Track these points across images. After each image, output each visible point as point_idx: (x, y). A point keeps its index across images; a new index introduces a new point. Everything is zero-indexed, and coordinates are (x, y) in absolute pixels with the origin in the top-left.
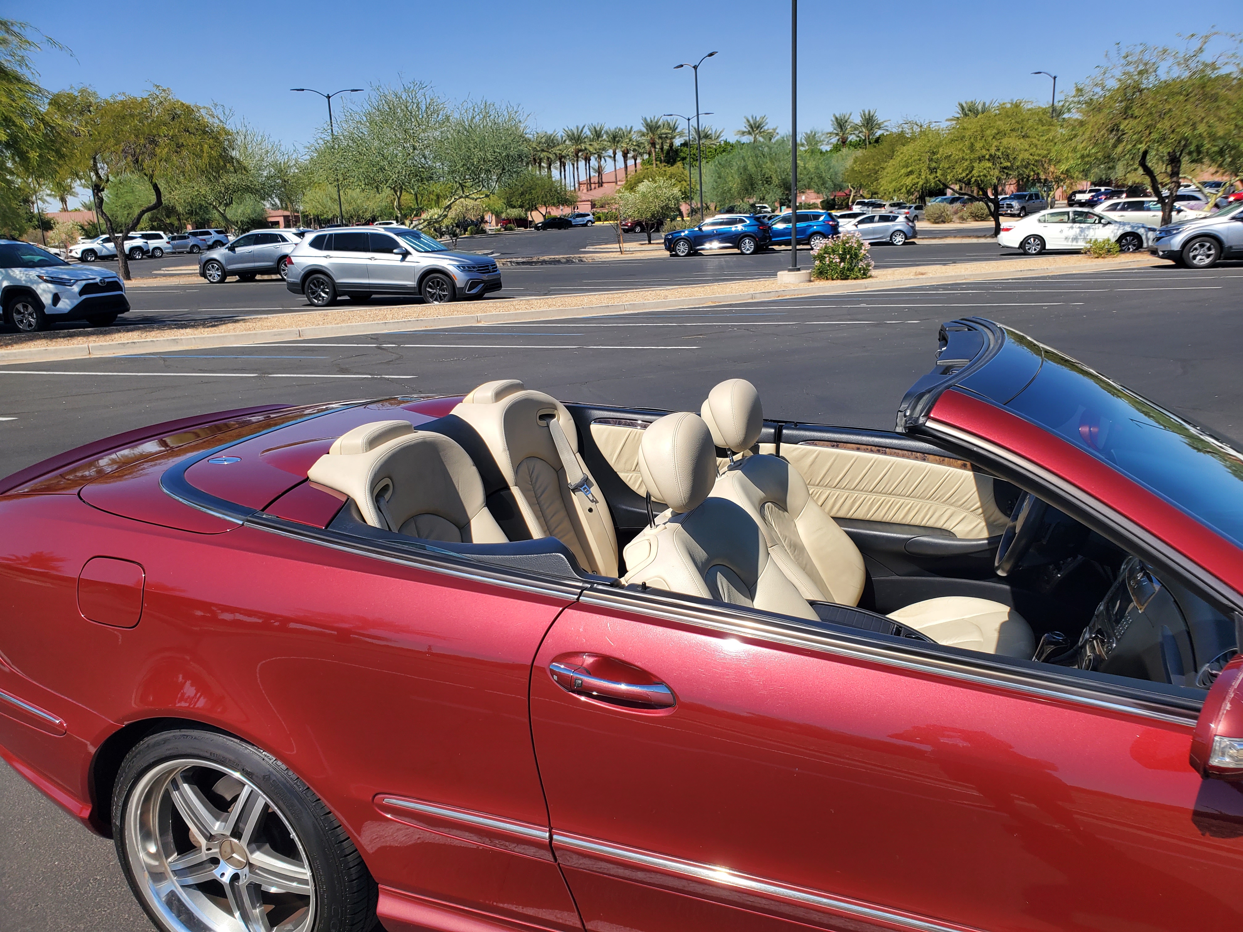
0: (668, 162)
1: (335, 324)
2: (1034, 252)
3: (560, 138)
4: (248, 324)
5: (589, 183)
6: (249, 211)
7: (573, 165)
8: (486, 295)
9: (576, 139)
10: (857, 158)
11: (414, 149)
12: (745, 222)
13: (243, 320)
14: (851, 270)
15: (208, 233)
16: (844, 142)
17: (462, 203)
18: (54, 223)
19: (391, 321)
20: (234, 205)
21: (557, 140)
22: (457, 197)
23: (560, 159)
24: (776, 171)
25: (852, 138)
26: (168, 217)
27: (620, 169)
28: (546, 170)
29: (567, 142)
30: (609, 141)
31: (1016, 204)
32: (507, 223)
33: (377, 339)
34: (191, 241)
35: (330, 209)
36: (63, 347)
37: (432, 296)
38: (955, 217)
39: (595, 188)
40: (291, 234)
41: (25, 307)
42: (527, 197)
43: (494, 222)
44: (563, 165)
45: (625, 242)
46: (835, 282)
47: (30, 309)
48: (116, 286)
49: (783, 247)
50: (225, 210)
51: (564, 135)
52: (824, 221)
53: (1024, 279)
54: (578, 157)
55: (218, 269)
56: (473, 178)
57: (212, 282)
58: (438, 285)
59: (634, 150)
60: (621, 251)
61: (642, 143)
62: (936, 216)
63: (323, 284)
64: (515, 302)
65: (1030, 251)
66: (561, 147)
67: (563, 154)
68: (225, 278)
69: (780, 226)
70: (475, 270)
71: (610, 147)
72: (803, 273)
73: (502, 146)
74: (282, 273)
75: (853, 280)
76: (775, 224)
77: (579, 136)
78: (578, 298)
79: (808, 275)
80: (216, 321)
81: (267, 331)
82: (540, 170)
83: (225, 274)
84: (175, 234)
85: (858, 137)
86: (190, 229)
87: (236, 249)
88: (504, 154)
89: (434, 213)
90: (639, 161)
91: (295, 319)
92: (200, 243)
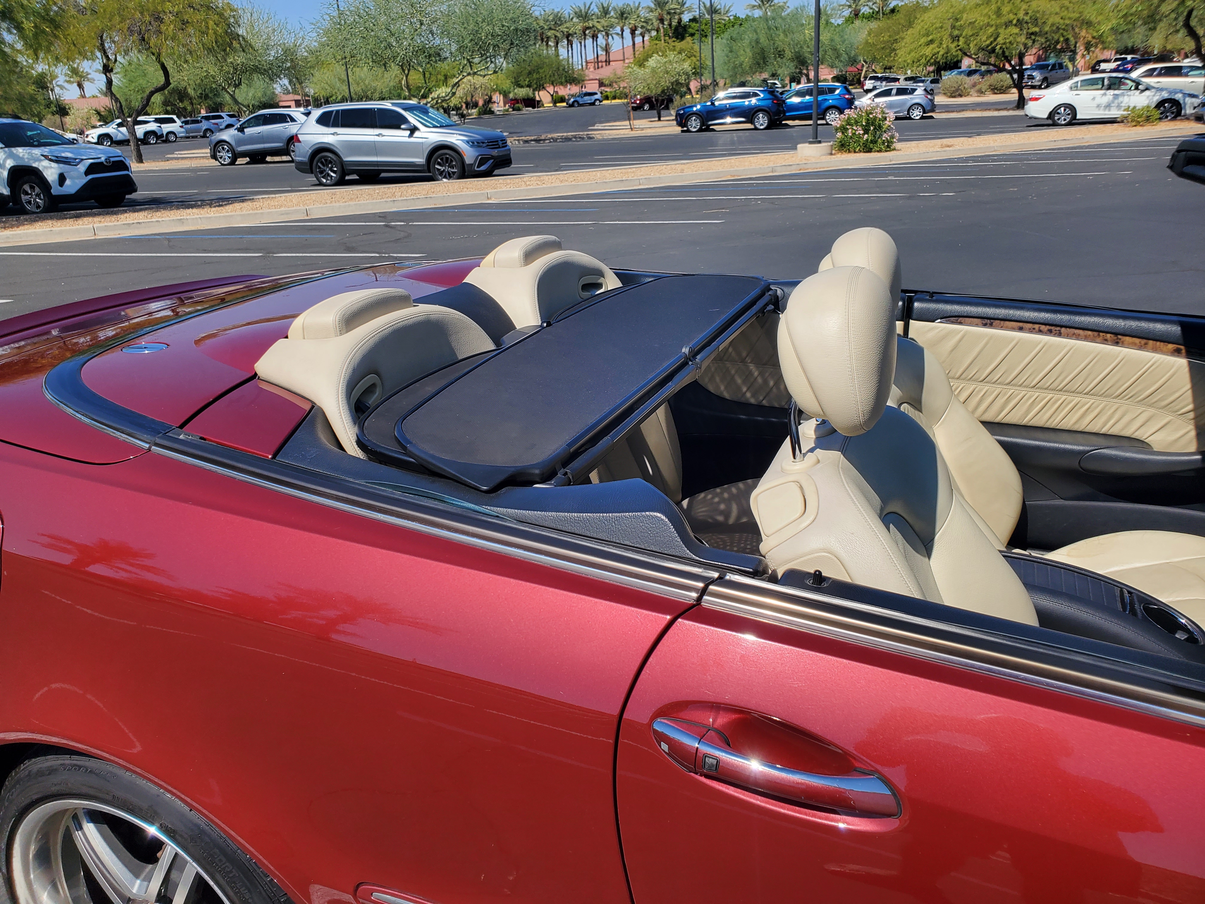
0: (677, 38)
1: (343, 202)
2: (1063, 122)
3: (567, 16)
4: (255, 203)
5: (597, 61)
6: (260, 95)
7: (581, 43)
8: (496, 172)
9: (584, 16)
10: (871, 29)
11: (422, 24)
12: (758, 95)
13: (250, 199)
14: (874, 142)
15: (220, 117)
16: (856, 14)
17: (470, 81)
18: (69, 108)
19: (400, 199)
20: (243, 86)
21: (564, 18)
22: (465, 74)
23: (567, 37)
24: (789, 44)
25: (865, 10)
26: (181, 101)
27: (628, 46)
28: (553, 49)
29: (575, 20)
30: (617, 18)
31: (1038, 76)
32: (515, 103)
33: (384, 217)
34: (205, 125)
35: (338, 90)
36: (68, 228)
37: (441, 173)
38: (972, 90)
39: (602, 67)
40: (299, 113)
41: (32, 188)
42: (535, 76)
43: (502, 103)
44: (570, 43)
45: (635, 119)
46: (857, 155)
47: (37, 190)
48: (121, 165)
49: (797, 122)
50: (234, 92)
51: (571, 12)
52: (839, 95)
53: (1059, 149)
54: (585, 35)
55: (228, 151)
56: (481, 53)
57: (223, 165)
58: (447, 162)
59: (642, 27)
60: (632, 129)
61: (649, 19)
62: (953, 89)
63: (331, 162)
64: (527, 177)
65: (1059, 122)
66: (568, 25)
67: (570, 32)
68: (236, 161)
69: (796, 100)
70: (484, 145)
71: (618, 23)
72: (824, 146)
73: (511, 19)
74: (292, 154)
75: (876, 153)
76: (790, 98)
77: (586, 13)
78: (590, 173)
79: (830, 148)
80: (222, 201)
81: (274, 210)
82: (547, 49)
83: (236, 156)
84: (189, 118)
85: (871, 8)
86: (203, 113)
87: (245, 130)
88: (512, 28)
89: (442, 91)
90: (647, 38)
91: (303, 198)
92: (212, 127)
